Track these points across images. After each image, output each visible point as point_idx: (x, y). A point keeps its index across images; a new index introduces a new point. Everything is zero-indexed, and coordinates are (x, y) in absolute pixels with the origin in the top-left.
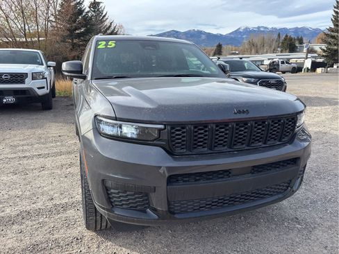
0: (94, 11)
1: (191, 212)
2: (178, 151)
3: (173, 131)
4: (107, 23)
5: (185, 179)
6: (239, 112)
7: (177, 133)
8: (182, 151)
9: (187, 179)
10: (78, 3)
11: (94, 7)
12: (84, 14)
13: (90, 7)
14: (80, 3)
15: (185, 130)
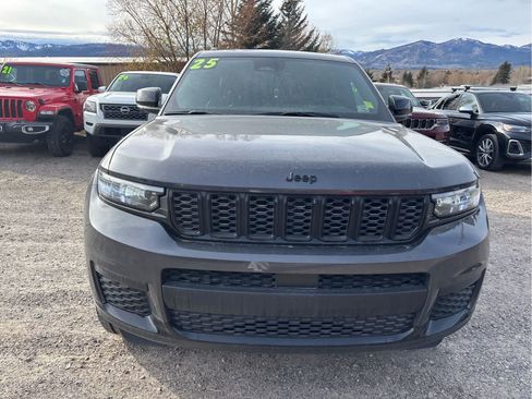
0: (288, 15)
1: (210, 333)
2: (188, 232)
3: (177, 199)
4: (305, 32)
5: (193, 279)
6: (298, 179)
7: (184, 202)
8: (193, 233)
9: (197, 279)
10: (262, 5)
11: (289, 9)
12: (270, 20)
13: (282, 9)
14: (266, 4)
15: (195, 200)
